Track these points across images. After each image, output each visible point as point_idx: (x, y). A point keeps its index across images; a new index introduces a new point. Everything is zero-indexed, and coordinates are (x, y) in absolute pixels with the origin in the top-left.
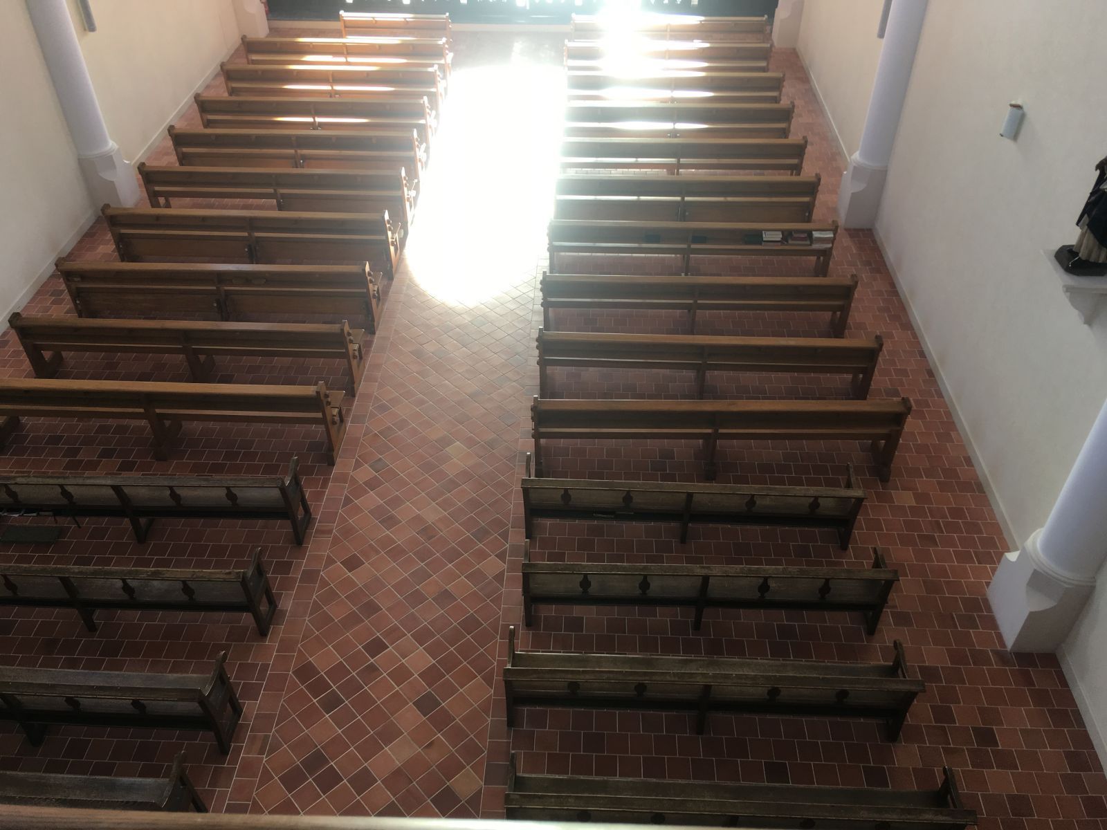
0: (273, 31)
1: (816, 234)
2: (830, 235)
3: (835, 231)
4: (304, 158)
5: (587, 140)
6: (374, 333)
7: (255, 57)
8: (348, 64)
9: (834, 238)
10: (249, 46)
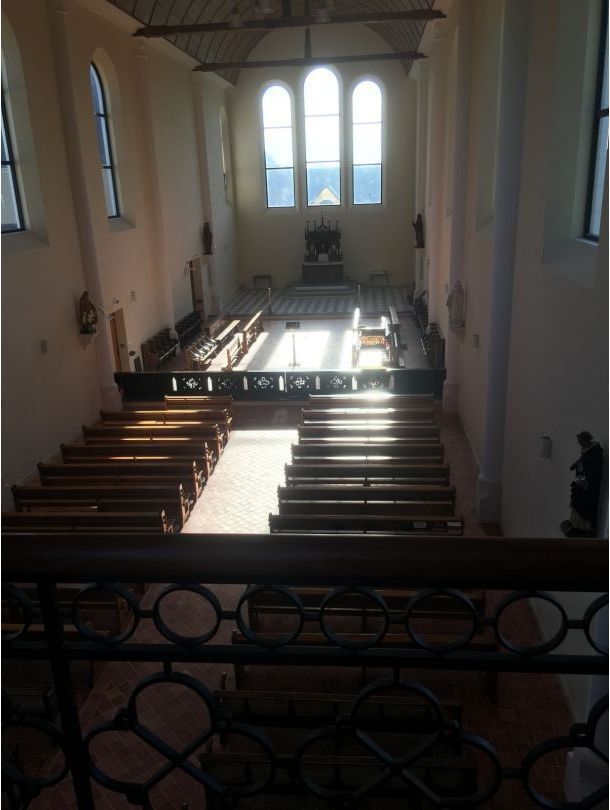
0: (125, 408)
1: (449, 524)
2: (458, 524)
3: (462, 522)
4: (122, 480)
5: (305, 466)
6: (143, 593)
7: (108, 423)
8: (164, 425)
9: (463, 527)
10: (105, 416)
